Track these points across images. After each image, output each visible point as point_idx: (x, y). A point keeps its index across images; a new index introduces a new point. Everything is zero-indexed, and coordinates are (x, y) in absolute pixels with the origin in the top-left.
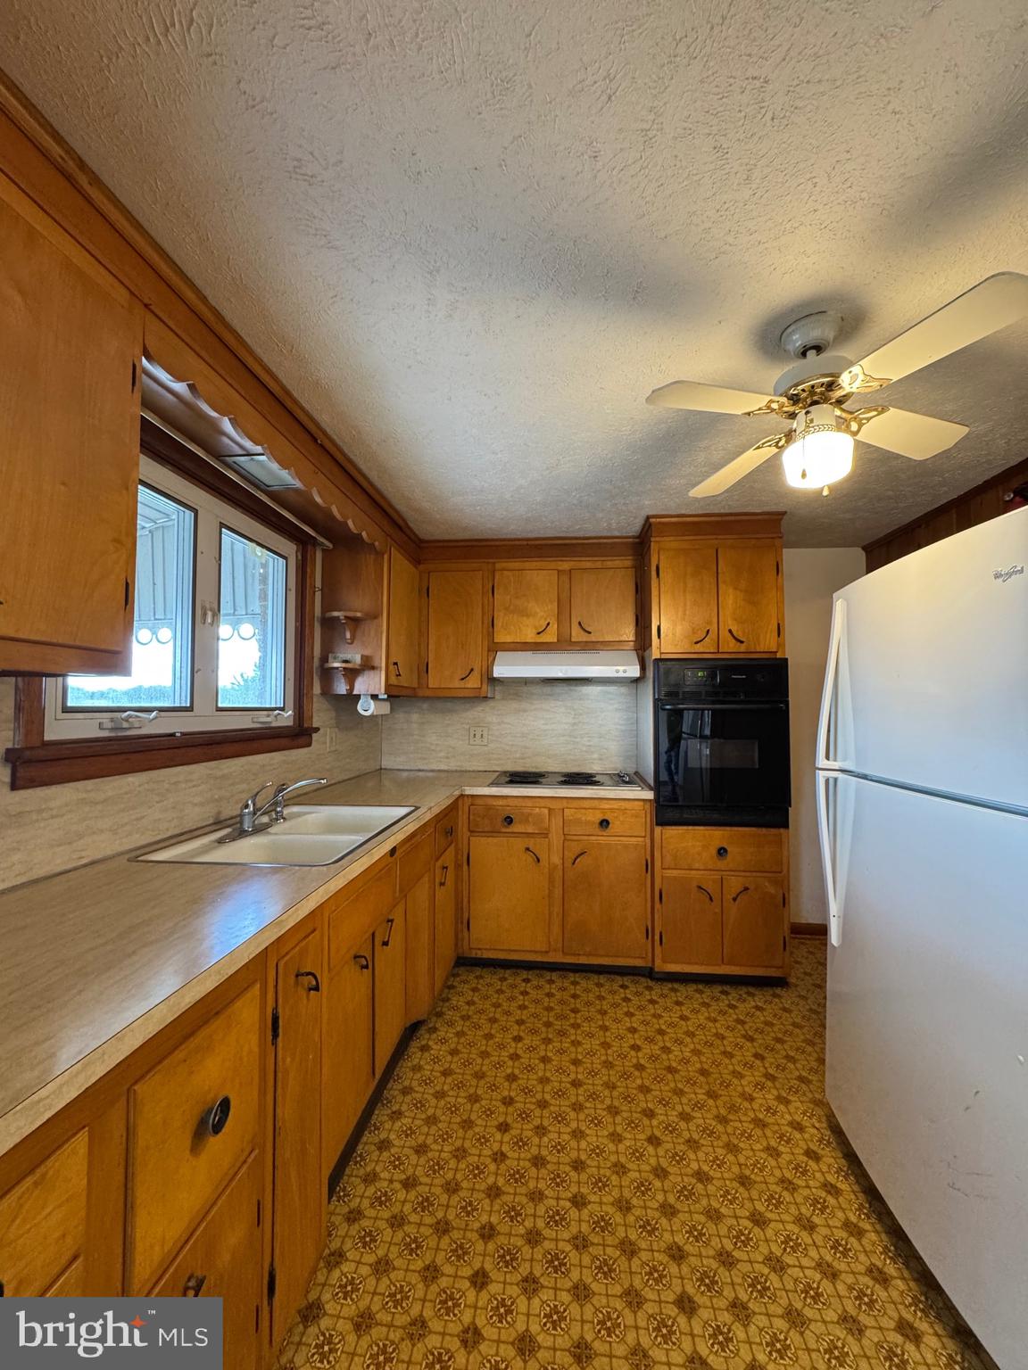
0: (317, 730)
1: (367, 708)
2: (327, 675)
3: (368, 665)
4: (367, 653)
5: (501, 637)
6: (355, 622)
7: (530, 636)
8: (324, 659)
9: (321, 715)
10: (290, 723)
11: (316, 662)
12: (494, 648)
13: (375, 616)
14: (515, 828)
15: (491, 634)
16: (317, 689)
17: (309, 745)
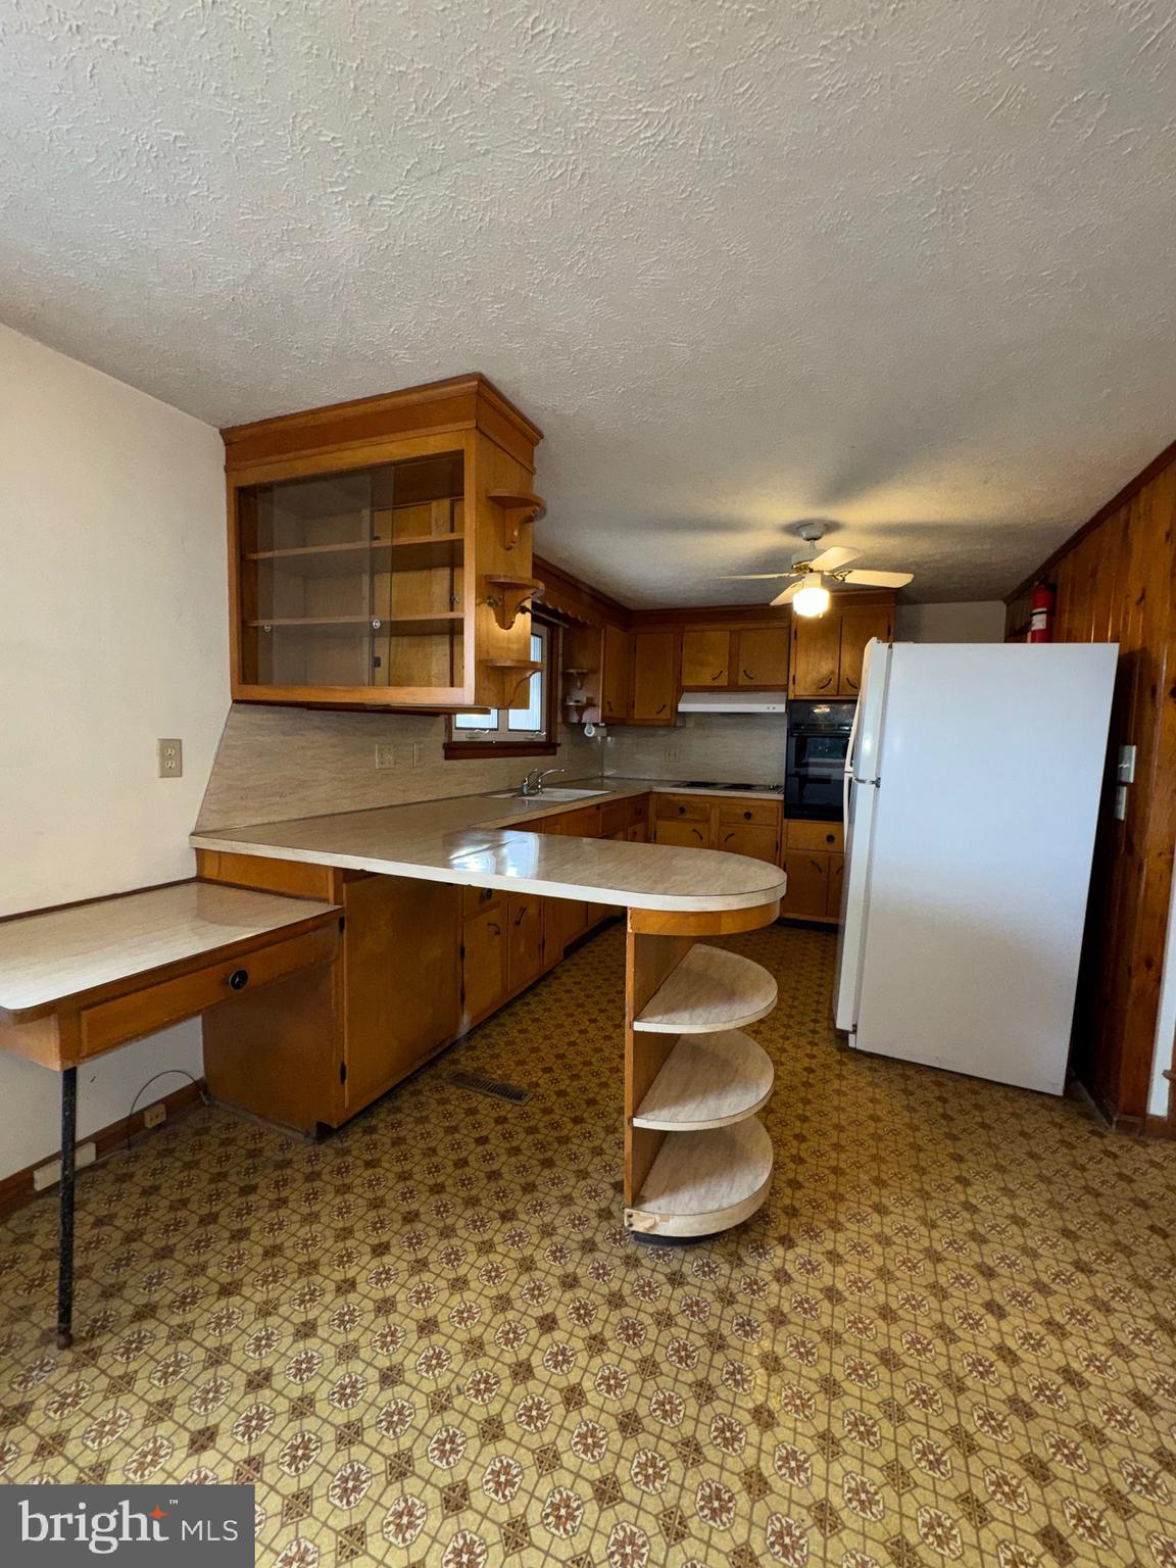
0: (559, 745)
1: (590, 732)
2: (566, 710)
3: (591, 704)
4: (590, 695)
5: (686, 682)
6: (583, 676)
7: (708, 682)
8: (564, 700)
9: (562, 737)
10: (543, 740)
11: (559, 702)
12: (681, 691)
13: (595, 671)
14: (687, 816)
15: (679, 680)
16: (560, 719)
17: (555, 754)
